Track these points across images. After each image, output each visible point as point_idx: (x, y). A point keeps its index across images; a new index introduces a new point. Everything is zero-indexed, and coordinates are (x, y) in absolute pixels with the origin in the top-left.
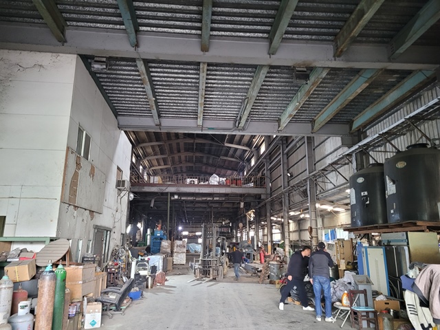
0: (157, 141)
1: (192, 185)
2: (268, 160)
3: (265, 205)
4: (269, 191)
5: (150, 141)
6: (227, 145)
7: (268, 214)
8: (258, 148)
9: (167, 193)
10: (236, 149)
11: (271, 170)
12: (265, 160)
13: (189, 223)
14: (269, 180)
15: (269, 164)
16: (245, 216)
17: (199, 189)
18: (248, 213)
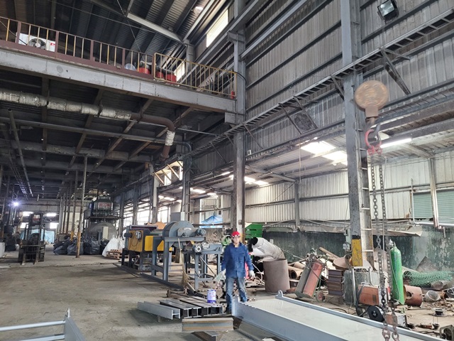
2: (244, 39)
3: (232, 137)
6: (131, 16)
12: (235, 37)
13: (36, 197)
14: (242, 83)
15: (243, 46)
16: (151, 179)
17: (59, 68)
18: (160, 172)
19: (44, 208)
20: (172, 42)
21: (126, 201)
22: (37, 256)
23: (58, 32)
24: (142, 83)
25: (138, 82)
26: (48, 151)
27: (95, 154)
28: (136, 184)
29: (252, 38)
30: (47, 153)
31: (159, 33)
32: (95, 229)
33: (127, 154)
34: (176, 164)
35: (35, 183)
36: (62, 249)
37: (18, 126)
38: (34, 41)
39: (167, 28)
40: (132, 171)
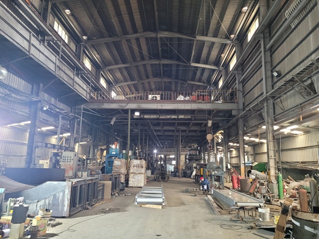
0: (123, 63)
1: (154, 101)
2: (241, 72)
3: (237, 122)
4: (241, 106)
5: (117, 63)
6: (193, 64)
7: (241, 132)
8: (227, 65)
9: (127, 110)
10: (204, 69)
11: (244, 82)
12: (236, 72)
13: (163, 148)
14: (241, 95)
15: (240, 75)
17: (161, 106)
18: (216, 135)
19: (168, 153)
23: (160, 92)
25: (190, 104)
27: (184, 128)
30: (164, 130)
31: (207, 68)
34: (220, 132)
35: (162, 141)
36: (174, 174)
38: (153, 97)
39: (210, 65)
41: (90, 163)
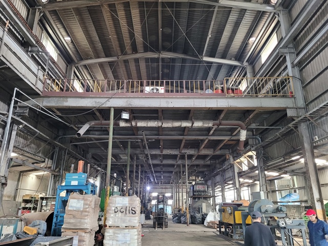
0: (107, 56)
2: (294, 50)
4: (301, 103)
5: (97, 56)
6: (206, 59)
9: (108, 110)
12: (286, 50)
13: (158, 183)
14: (299, 84)
15: (294, 55)
16: (232, 166)
17: (167, 102)
18: (238, 160)
19: (164, 190)
20: (235, 67)
21: (215, 184)
22: (164, 224)
23: (165, 81)
24: (218, 100)
25: (215, 100)
26: (163, 153)
27: (191, 152)
28: (221, 171)
29: (300, 48)
30: (163, 155)
31: (225, 64)
32: (196, 205)
33: (212, 150)
34: (250, 153)
35: (158, 174)
36: (177, 219)
37: (147, 140)
38: (153, 89)
39: (231, 59)
40: (217, 161)
41: (46, 205)
